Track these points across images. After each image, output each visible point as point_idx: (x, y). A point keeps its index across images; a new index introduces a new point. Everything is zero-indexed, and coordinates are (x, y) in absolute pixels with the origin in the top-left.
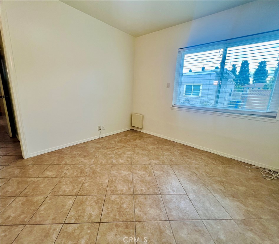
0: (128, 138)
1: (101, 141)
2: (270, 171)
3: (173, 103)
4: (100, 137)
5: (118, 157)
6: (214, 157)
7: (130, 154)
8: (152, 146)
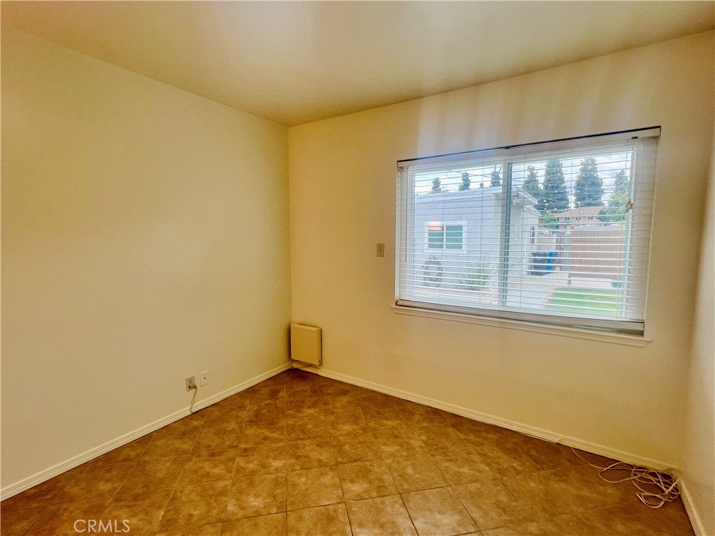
0: (279, 403)
1: (195, 423)
2: (654, 474)
3: (397, 296)
4: (194, 410)
5: (244, 485)
6: (514, 443)
7: (284, 466)
8: (347, 428)
